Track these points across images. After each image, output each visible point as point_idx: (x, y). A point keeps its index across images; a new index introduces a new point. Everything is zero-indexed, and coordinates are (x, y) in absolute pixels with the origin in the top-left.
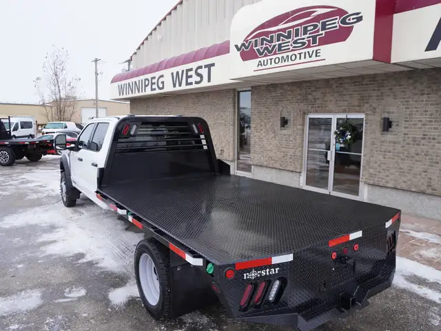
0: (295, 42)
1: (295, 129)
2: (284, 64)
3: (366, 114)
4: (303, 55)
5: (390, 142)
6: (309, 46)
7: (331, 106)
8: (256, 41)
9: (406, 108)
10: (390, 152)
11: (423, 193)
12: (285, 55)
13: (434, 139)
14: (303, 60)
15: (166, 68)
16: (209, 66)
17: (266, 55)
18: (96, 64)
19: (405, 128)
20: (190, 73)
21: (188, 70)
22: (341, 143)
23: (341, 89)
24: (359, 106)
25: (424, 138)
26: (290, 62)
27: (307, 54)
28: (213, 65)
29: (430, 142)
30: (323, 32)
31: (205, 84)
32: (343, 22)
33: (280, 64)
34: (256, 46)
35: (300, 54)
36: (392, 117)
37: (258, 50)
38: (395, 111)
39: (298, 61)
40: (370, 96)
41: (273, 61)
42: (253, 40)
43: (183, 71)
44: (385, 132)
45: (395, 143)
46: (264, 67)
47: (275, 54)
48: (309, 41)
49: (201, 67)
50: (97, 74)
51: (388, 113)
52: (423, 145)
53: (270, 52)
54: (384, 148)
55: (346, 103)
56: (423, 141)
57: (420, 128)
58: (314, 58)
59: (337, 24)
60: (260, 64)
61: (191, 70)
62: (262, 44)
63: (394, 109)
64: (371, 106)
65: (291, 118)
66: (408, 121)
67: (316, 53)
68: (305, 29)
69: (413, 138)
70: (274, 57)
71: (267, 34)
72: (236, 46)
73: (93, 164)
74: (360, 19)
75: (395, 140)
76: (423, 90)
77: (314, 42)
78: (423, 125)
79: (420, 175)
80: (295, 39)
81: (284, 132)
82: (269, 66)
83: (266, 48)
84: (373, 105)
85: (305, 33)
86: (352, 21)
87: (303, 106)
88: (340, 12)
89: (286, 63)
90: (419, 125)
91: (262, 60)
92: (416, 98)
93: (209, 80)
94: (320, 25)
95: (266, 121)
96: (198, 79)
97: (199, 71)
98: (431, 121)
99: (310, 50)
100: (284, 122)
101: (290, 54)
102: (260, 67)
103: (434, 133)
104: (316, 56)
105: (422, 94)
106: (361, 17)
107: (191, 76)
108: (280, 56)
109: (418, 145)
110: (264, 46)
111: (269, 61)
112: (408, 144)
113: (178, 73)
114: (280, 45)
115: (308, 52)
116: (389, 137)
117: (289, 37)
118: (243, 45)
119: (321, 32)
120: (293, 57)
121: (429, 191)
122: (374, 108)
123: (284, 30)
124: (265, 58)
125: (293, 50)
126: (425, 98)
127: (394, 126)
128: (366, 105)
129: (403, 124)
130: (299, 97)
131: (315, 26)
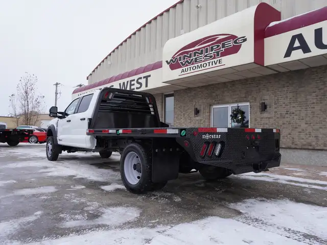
0: (206, 56)
1: (204, 116)
2: (198, 70)
3: (250, 102)
4: (211, 64)
5: (266, 118)
6: (214, 58)
7: (227, 99)
8: (180, 58)
9: (275, 96)
10: (266, 124)
11: (290, 148)
12: (199, 64)
13: (293, 113)
14: (211, 66)
15: (115, 81)
16: (146, 77)
17: (187, 65)
18: (57, 87)
19: (275, 108)
20: (133, 83)
21: (131, 81)
22: (235, 122)
23: (233, 88)
24: (245, 97)
25: (287, 114)
26: (203, 68)
27: (214, 63)
28: (150, 76)
29: (291, 115)
30: (223, 49)
31: (143, 88)
32: (235, 42)
33: (196, 70)
34: (180, 60)
35: (209, 63)
36: (267, 102)
37: (182, 63)
38: (268, 99)
39: (207, 67)
40: (252, 91)
41: (191, 68)
42: (178, 57)
43: (128, 82)
44: (263, 112)
45: (269, 118)
46: (186, 73)
47: (193, 64)
48: (214, 55)
49: (141, 78)
50: (56, 94)
51: (264, 100)
52: (287, 118)
53: (189, 63)
54: (263, 122)
55: (237, 96)
56: (287, 116)
57: (284, 107)
58: (218, 64)
59: (231, 44)
60: (183, 71)
61: (134, 80)
62: (184, 59)
63: (268, 98)
64: (253, 97)
65: (201, 108)
66: (276, 104)
67: (219, 62)
68: (212, 48)
69: (281, 114)
70: (192, 66)
71: (187, 53)
72: (167, 62)
73: (81, 120)
74: (245, 40)
75: (269, 116)
76: (284, 85)
77: (218, 55)
78: (286, 105)
79: (287, 136)
80: (206, 54)
81: (197, 118)
82: (189, 72)
83: (187, 61)
84: (255, 96)
85: (212, 50)
86: (240, 41)
87: (209, 101)
88: (233, 37)
89: (200, 69)
90: (284, 105)
91: (184, 68)
92: (280, 90)
93: (147, 86)
94: (221, 45)
95: (184, 112)
96: (139, 86)
97: (140, 81)
98: (290, 103)
99: (216, 60)
100: (197, 112)
101: (202, 63)
102: (183, 73)
103: (293, 110)
104: (219, 63)
105: (284, 87)
106: (246, 39)
107: (134, 84)
108: (196, 65)
109: (284, 118)
110: (186, 60)
111: (189, 69)
112: (278, 118)
113: (124, 83)
114: (196, 59)
115: (214, 62)
116: (265, 115)
117: (201, 53)
118: (172, 60)
119: (222, 49)
120: (205, 65)
121: (293, 146)
122: (255, 98)
123: (198, 49)
124: (186, 67)
125: (204, 61)
126: (285, 89)
127: (268, 108)
128: (250, 97)
129: (274, 106)
130: (207, 95)
131: (218, 46)
